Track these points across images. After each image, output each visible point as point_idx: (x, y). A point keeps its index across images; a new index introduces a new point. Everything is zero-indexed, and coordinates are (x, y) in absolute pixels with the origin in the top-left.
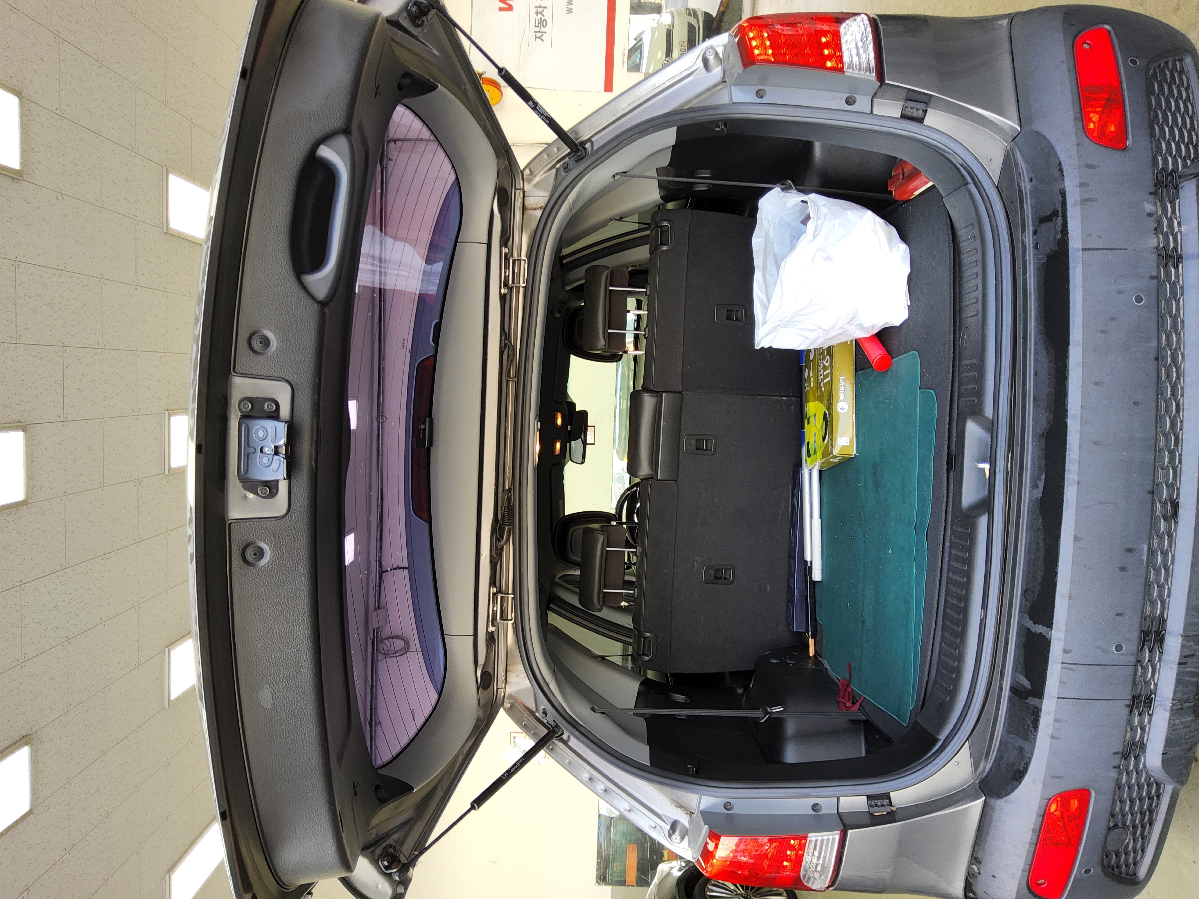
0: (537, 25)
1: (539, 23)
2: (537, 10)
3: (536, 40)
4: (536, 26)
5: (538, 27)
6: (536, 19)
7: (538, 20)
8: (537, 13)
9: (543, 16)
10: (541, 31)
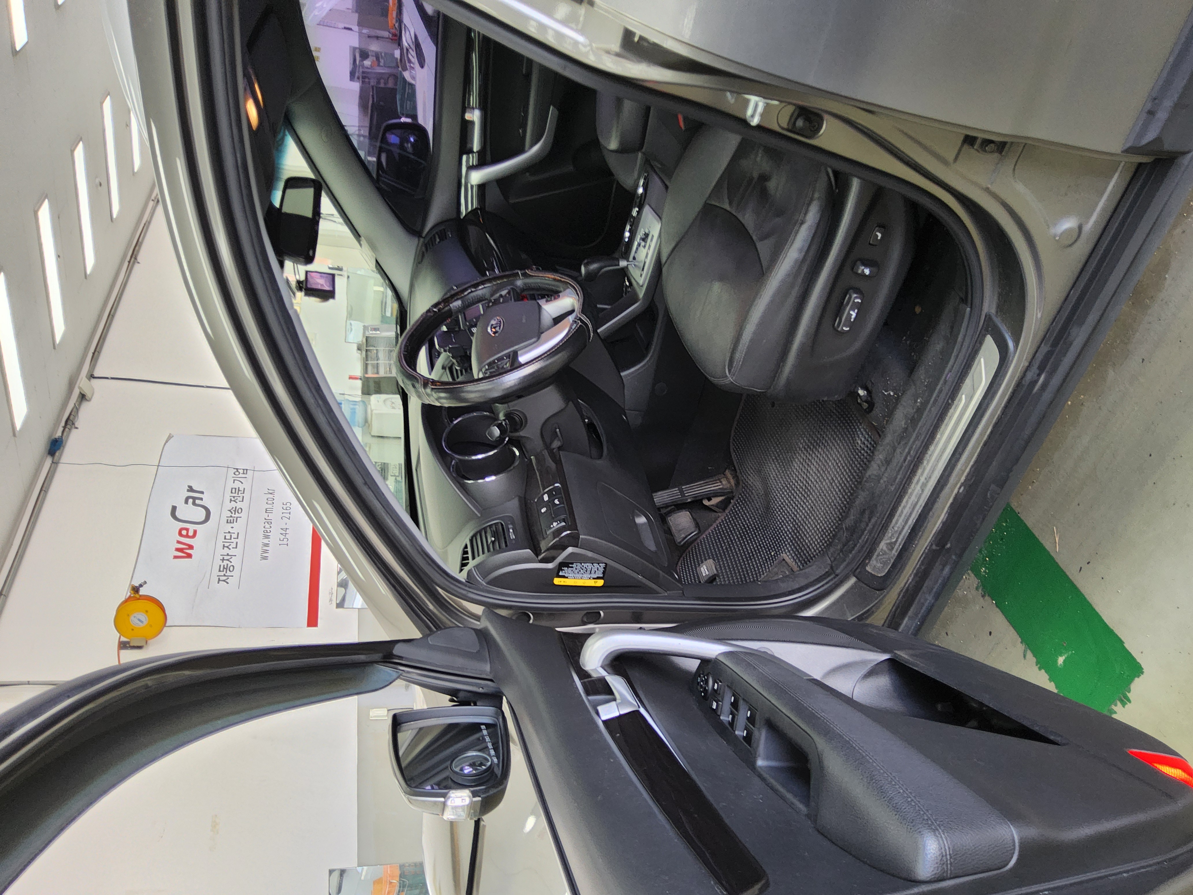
0: (222, 569)
1: (224, 568)
2: (223, 558)
3: (218, 583)
4: (220, 571)
5: (223, 571)
6: (220, 566)
7: (224, 566)
8: (223, 560)
9: (231, 562)
10: (226, 574)
